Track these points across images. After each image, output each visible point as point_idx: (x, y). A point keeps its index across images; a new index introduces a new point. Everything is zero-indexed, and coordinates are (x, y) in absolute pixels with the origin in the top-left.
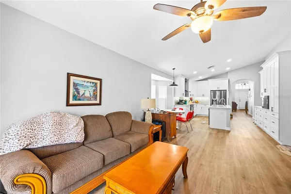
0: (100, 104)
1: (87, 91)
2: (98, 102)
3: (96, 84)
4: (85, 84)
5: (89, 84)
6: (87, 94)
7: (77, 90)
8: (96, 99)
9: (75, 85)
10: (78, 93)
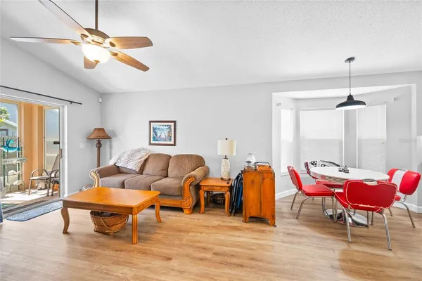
0: (175, 145)
1: (163, 133)
2: (172, 142)
3: (170, 126)
4: (161, 127)
5: (164, 127)
6: (163, 136)
7: (155, 133)
8: (170, 140)
9: (154, 129)
10: (156, 135)
